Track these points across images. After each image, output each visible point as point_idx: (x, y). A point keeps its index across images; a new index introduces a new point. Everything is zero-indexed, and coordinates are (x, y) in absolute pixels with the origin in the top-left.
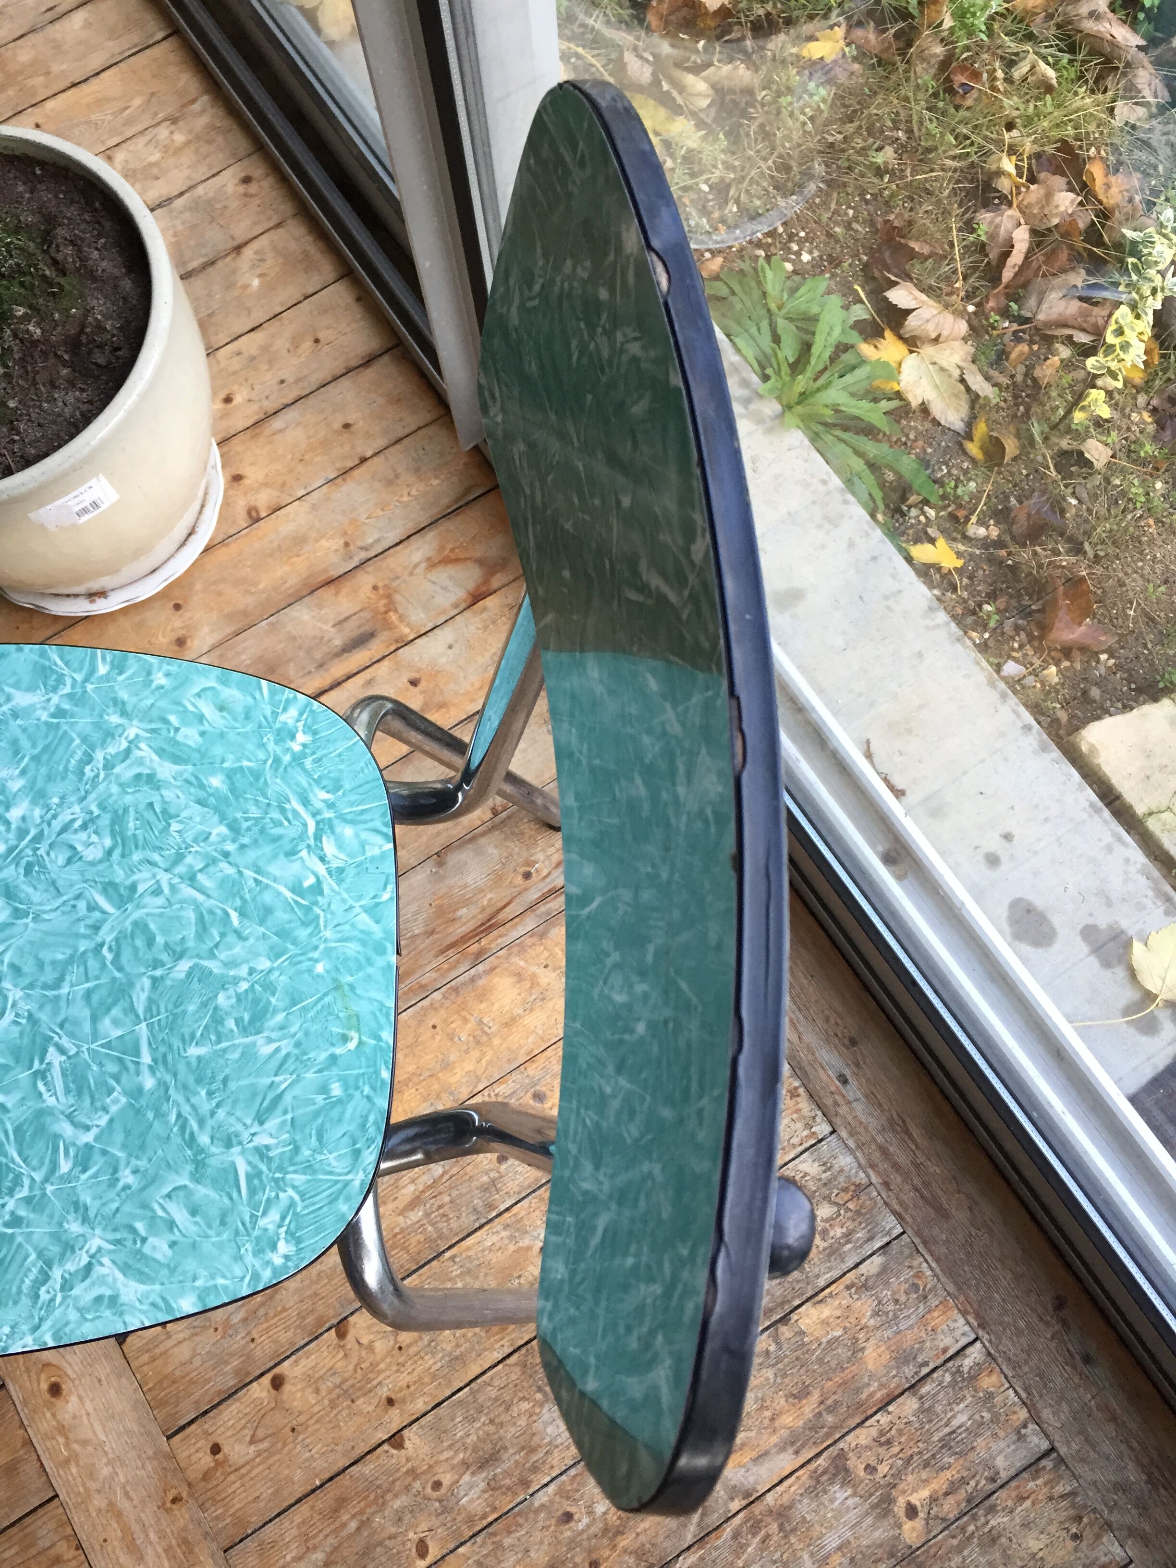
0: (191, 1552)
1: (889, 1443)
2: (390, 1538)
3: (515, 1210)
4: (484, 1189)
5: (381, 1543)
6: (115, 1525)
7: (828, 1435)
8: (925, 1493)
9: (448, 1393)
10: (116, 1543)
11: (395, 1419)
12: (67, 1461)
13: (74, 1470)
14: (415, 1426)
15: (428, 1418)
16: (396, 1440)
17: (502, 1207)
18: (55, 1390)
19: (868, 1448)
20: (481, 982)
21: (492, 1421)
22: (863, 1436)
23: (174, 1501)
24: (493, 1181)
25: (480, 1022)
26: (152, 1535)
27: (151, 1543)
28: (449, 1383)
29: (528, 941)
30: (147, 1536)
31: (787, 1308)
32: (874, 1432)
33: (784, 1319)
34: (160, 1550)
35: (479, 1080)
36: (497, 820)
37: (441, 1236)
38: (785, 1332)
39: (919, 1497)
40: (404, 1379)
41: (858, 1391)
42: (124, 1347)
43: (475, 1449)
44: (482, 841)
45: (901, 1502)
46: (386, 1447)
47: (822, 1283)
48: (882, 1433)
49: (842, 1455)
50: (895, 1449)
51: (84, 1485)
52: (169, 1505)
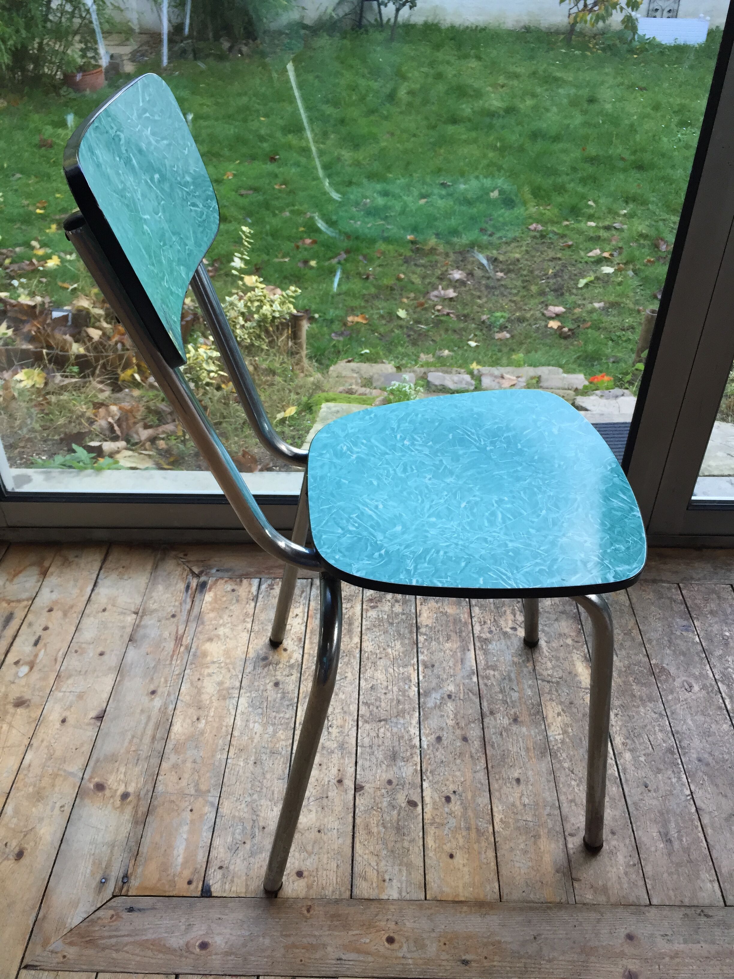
0: (339, 916)
1: (485, 622)
2: (399, 815)
3: (301, 691)
4: (283, 698)
5: (399, 820)
6: (298, 951)
7: (469, 638)
8: (510, 622)
9: (354, 756)
10: (307, 955)
11: (349, 783)
12: (245, 959)
13: (253, 958)
14: (358, 777)
15: (358, 769)
16: (358, 788)
17: (296, 695)
18: (204, 946)
19: (482, 629)
20: (198, 653)
21: (379, 746)
22: (477, 628)
23: (308, 911)
24: (283, 693)
25: (214, 662)
26: (317, 933)
27: (321, 936)
28: (350, 753)
29: (199, 629)
30: (315, 936)
31: (414, 625)
32: (478, 624)
33: (418, 628)
34: (327, 933)
35: (237, 676)
36: (140, 614)
37: (287, 724)
38: (423, 630)
39: (510, 624)
40: (334, 771)
41: (460, 621)
42: (214, 894)
43: (385, 758)
44: (143, 623)
45: (508, 630)
46: (357, 795)
47: (414, 611)
48: (480, 622)
49: (479, 637)
50: (489, 622)
51: (265, 957)
52: (308, 915)
